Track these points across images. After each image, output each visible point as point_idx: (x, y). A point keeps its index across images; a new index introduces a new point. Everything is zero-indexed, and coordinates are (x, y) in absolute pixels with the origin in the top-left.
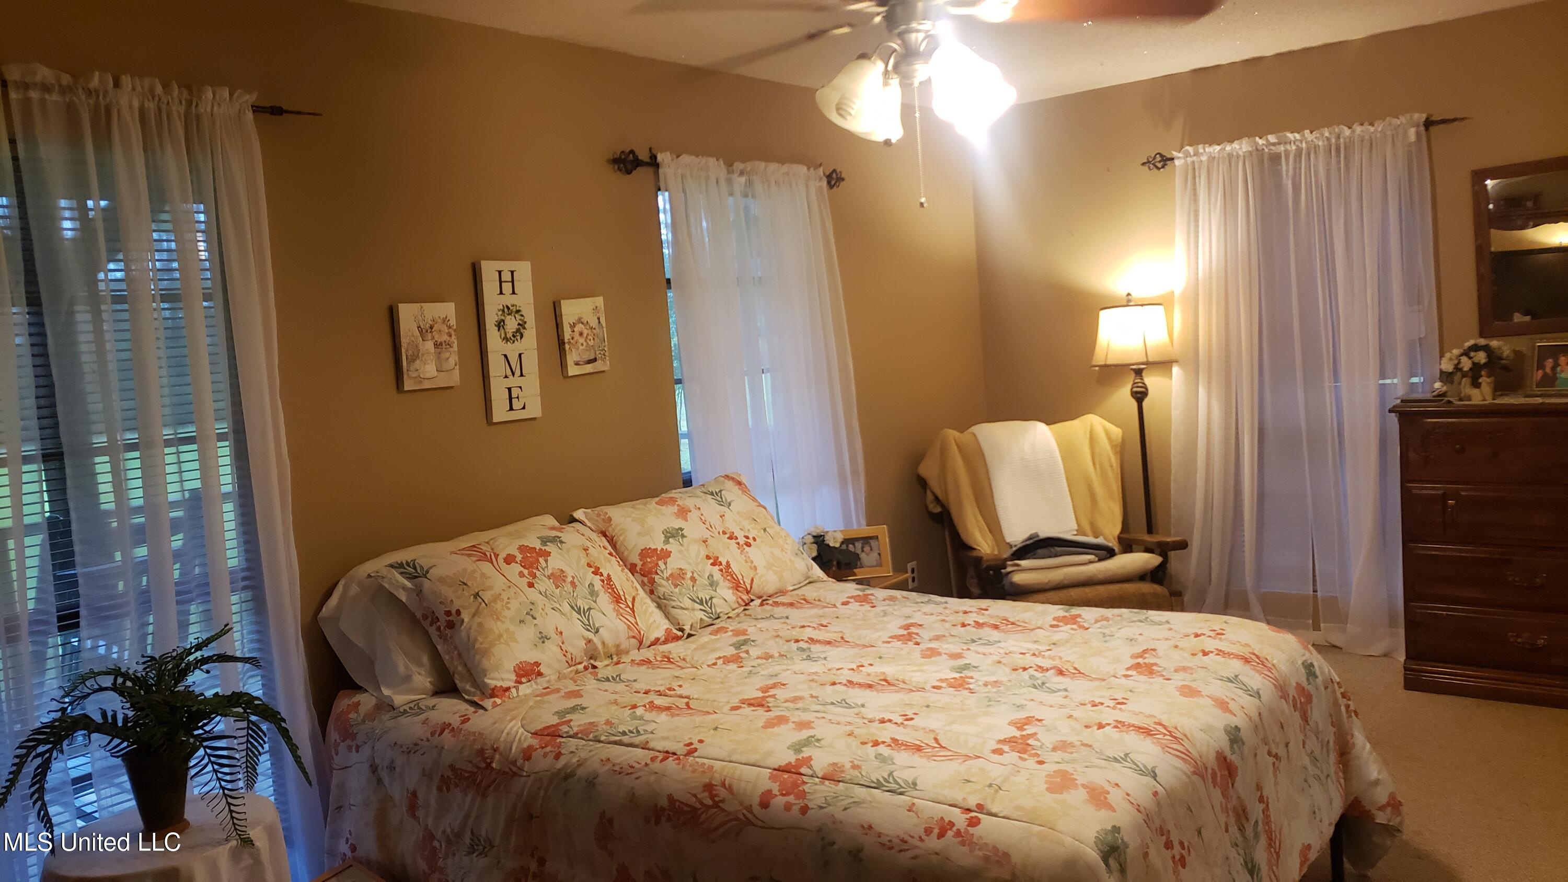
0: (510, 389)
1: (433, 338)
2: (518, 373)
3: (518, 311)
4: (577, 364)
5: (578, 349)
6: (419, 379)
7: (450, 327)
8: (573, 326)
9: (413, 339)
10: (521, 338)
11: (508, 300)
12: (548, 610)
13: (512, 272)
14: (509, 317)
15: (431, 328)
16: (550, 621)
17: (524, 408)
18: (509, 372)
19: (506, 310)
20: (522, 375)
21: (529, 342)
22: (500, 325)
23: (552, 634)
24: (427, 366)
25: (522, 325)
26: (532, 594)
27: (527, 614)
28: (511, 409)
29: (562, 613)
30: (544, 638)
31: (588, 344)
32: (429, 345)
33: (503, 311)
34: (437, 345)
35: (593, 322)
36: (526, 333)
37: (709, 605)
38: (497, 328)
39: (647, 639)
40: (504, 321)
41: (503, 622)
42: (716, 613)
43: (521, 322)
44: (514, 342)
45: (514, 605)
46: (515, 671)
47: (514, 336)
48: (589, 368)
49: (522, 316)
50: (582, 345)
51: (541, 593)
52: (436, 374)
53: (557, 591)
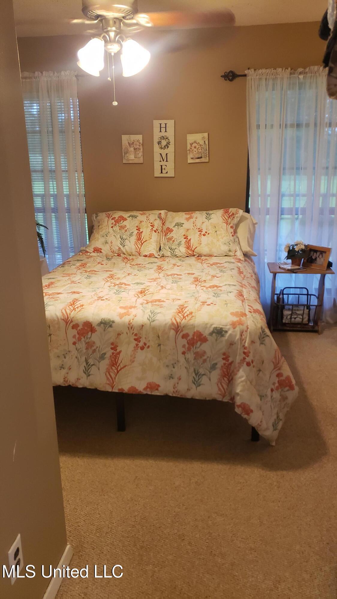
0: (161, 166)
1: (133, 146)
2: (165, 160)
3: (167, 138)
4: (192, 159)
5: (193, 153)
6: (128, 160)
7: (140, 143)
8: (191, 144)
9: (126, 146)
10: (168, 148)
11: (163, 134)
12: (112, 235)
13: (166, 124)
14: (163, 140)
15: (133, 143)
16: (111, 238)
17: (167, 173)
18: (162, 160)
19: (162, 138)
20: (167, 161)
21: (171, 150)
22: (159, 143)
23: (109, 242)
24: (131, 156)
25: (168, 143)
26: (111, 230)
27: (106, 235)
28: (162, 173)
29: (116, 238)
30: (106, 243)
31: (198, 151)
32: (132, 149)
33: (161, 138)
34: (135, 149)
35: (202, 143)
36: (170, 146)
37: (173, 251)
38: (158, 144)
39: (142, 254)
40: (161, 142)
41: (99, 235)
42: (175, 254)
43: (168, 142)
44: (164, 149)
45: (104, 231)
46: (94, 248)
47: (164, 147)
48: (198, 161)
49: (169, 140)
50: (195, 151)
51: (113, 230)
52: (134, 158)
53: (119, 231)
